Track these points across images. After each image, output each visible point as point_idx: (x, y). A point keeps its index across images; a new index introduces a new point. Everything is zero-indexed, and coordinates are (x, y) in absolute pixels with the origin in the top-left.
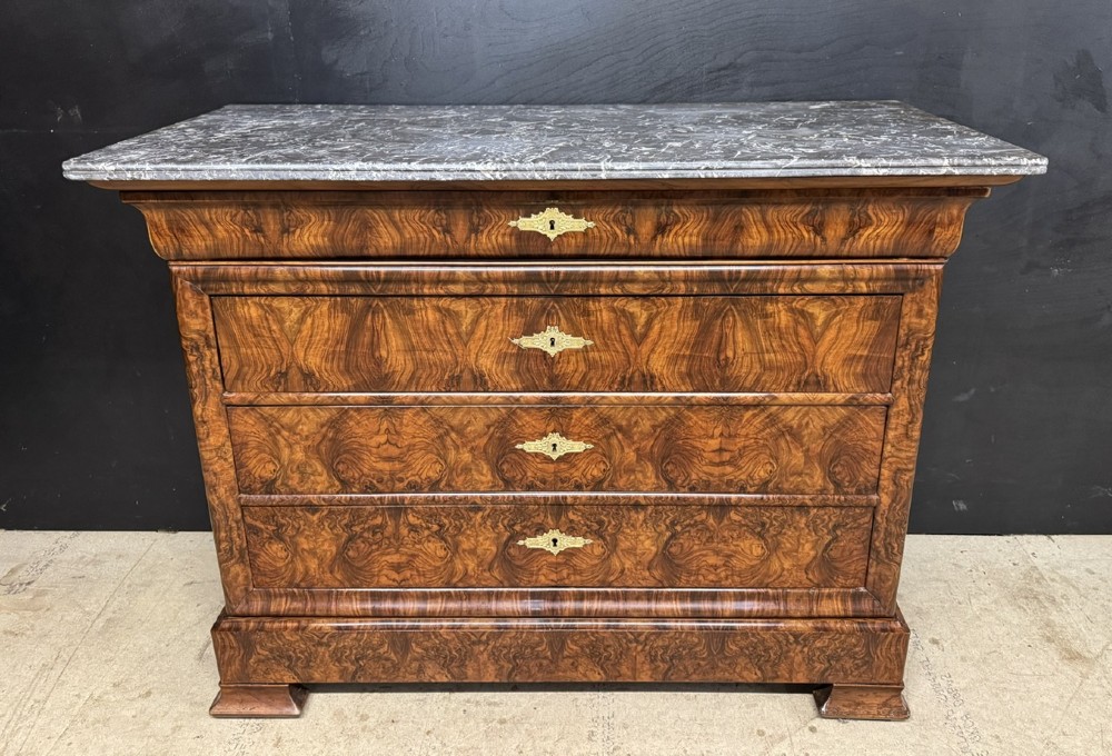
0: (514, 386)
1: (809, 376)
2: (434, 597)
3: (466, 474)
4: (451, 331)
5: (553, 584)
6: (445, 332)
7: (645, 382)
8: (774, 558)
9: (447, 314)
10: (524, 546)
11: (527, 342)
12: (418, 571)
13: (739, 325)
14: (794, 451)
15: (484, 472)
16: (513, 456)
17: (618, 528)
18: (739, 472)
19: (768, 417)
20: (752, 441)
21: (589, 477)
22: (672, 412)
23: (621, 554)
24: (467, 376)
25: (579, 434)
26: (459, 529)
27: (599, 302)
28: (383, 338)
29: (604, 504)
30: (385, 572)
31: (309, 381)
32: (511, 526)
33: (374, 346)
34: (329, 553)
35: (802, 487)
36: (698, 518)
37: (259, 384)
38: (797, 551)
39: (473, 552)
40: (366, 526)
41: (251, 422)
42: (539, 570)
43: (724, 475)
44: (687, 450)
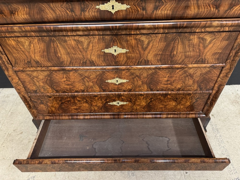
0: (103, 65)
1: (200, 59)
2: (87, 115)
3: (92, 88)
4: (80, 47)
5: (118, 112)
6: (79, 47)
7: (146, 62)
8: (179, 105)
9: (78, 42)
10: (110, 104)
11: (107, 51)
12: (82, 110)
13: (180, 43)
14: (190, 80)
15: (97, 88)
16: (105, 84)
17: (136, 100)
18: (172, 86)
19: (184, 71)
20: (178, 78)
21: (128, 88)
22: (154, 71)
23: (136, 105)
24: (88, 62)
25: (124, 78)
26: (92, 101)
27: (131, 36)
28: (58, 50)
29: (132, 95)
30: (73, 110)
31: (38, 64)
32: (106, 100)
33: (56, 53)
34: (57, 106)
35: (190, 89)
36: (158, 97)
37: (23, 65)
38: (185, 104)
39: (96, 106)
40: (66, 100)
41: (24, 76)
42: (114, 109)
43: (168, 87)
44: (157, 81)
